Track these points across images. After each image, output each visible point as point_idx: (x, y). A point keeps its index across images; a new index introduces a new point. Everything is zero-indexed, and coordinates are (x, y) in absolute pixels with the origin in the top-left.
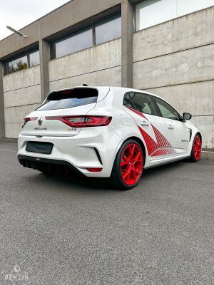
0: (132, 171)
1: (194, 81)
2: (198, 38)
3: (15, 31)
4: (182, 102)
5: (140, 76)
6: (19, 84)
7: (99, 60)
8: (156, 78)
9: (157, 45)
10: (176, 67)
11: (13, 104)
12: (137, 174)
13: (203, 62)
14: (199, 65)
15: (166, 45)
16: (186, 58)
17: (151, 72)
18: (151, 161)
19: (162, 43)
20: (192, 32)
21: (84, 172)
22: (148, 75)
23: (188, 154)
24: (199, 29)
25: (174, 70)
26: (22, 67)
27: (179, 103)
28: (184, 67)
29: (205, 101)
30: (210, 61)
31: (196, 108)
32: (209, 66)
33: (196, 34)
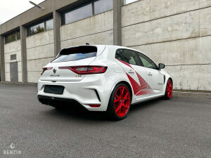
0: (122, 106)
2: (169, 9)
3: (36, 5)
5: (127, 37)
6: (38, 43)
7: (97, 25)
8: (139, 38)
9: (139, 15)
11: (33, 58)
12: (126, 108)
13: (172, 27)
14: (170, 29)
15: (145, 15)
16: (160, 24)
17: (134, 34)
18: (136, 99)
19: (143, 13)
20: (163, 5)
21: (87, 107)
22: (133, 36)
23: (163, 93)
24: (169, 3)
26: (40, 31)
28: (159, 30)
29: (174, 55)
30: (177, 26)
32: (177, 30)
33: (167, 7)
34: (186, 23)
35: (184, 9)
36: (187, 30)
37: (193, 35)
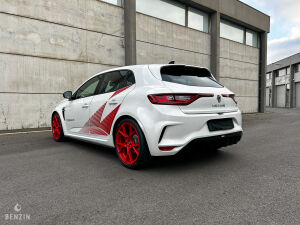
1: (47, 56)
2: (50, 12)
4: (34, 76)
10: (25, 34)
13: (56, 40)
14: (52, 41)
16: (37, 29)
20: (41, 3)
24: (50, 3)
25: (22, 36)
27: (32, 78)
28: (34, 37)
30: (62, 41)
32: (62, 46)
34: (73, 41)
35: (69, 22)
36: (75, 51)
37: (81, 59)
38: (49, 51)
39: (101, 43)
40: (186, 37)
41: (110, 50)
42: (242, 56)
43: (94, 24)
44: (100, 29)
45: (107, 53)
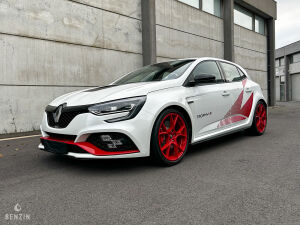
1: (60, 39)
4: (46, 65)
10: (35, 12)
25: (32, 14)
27: (43, 67)
31: (65, 75)
38: (63, 34)
39: (118, 26)
40: (201, 22)
41: (127, 34)
42: (253, 44)
43: (110, 3)
44: (117, 9)
45: (124, 38)
